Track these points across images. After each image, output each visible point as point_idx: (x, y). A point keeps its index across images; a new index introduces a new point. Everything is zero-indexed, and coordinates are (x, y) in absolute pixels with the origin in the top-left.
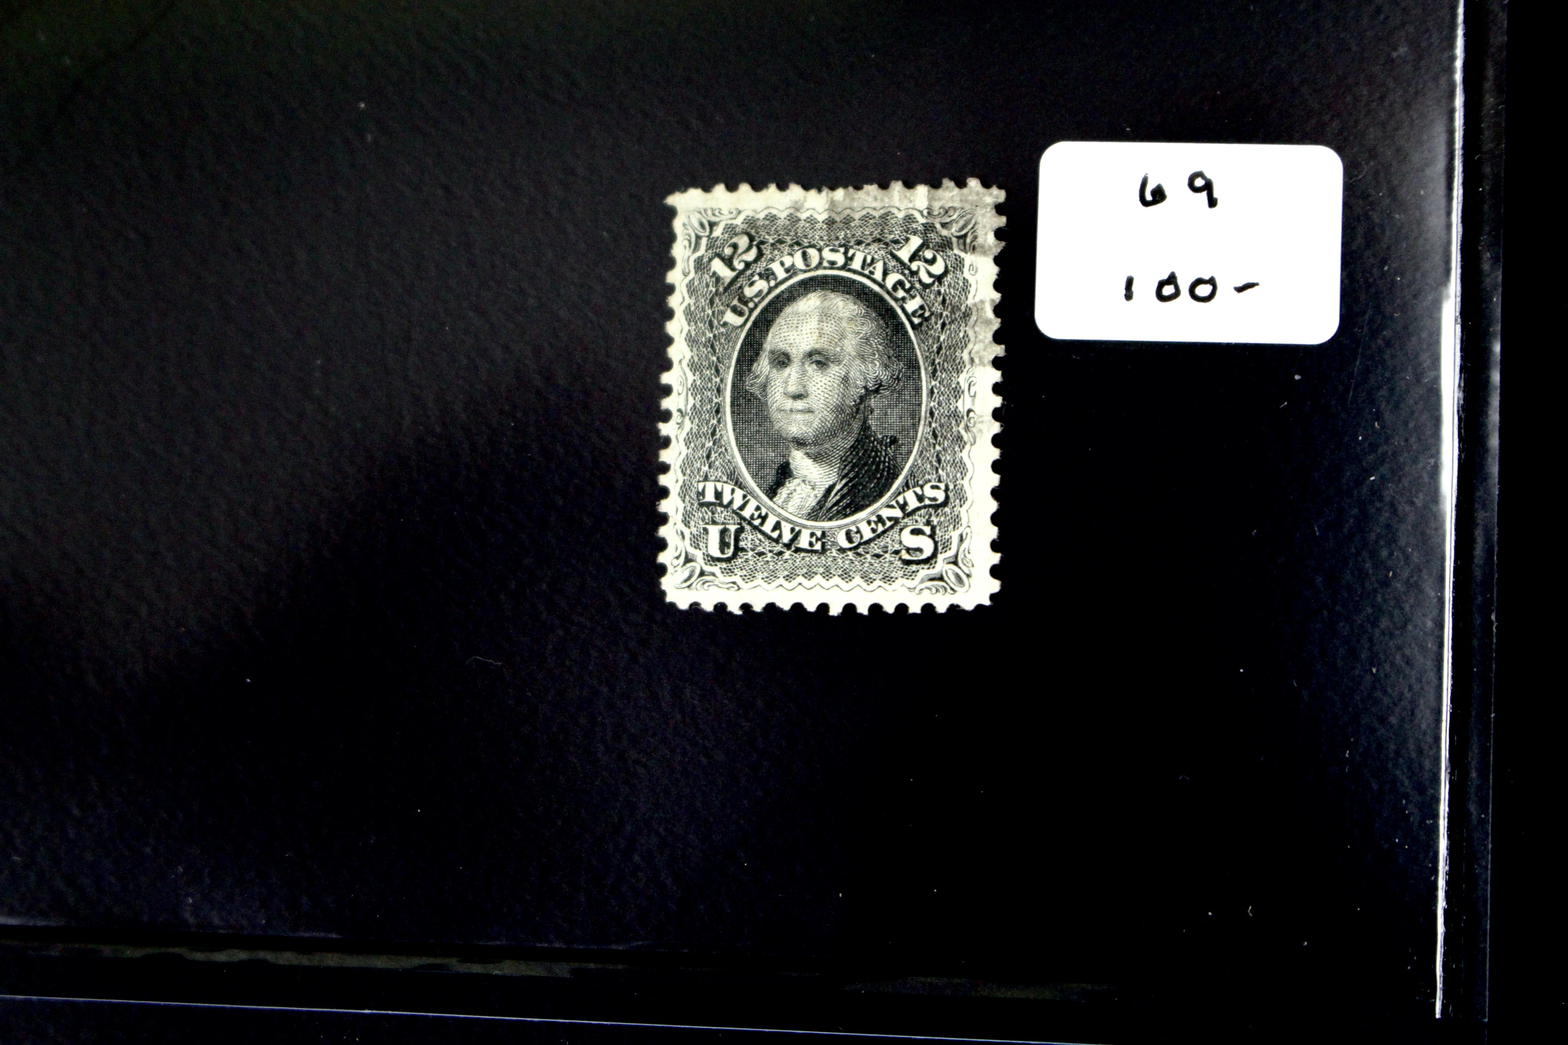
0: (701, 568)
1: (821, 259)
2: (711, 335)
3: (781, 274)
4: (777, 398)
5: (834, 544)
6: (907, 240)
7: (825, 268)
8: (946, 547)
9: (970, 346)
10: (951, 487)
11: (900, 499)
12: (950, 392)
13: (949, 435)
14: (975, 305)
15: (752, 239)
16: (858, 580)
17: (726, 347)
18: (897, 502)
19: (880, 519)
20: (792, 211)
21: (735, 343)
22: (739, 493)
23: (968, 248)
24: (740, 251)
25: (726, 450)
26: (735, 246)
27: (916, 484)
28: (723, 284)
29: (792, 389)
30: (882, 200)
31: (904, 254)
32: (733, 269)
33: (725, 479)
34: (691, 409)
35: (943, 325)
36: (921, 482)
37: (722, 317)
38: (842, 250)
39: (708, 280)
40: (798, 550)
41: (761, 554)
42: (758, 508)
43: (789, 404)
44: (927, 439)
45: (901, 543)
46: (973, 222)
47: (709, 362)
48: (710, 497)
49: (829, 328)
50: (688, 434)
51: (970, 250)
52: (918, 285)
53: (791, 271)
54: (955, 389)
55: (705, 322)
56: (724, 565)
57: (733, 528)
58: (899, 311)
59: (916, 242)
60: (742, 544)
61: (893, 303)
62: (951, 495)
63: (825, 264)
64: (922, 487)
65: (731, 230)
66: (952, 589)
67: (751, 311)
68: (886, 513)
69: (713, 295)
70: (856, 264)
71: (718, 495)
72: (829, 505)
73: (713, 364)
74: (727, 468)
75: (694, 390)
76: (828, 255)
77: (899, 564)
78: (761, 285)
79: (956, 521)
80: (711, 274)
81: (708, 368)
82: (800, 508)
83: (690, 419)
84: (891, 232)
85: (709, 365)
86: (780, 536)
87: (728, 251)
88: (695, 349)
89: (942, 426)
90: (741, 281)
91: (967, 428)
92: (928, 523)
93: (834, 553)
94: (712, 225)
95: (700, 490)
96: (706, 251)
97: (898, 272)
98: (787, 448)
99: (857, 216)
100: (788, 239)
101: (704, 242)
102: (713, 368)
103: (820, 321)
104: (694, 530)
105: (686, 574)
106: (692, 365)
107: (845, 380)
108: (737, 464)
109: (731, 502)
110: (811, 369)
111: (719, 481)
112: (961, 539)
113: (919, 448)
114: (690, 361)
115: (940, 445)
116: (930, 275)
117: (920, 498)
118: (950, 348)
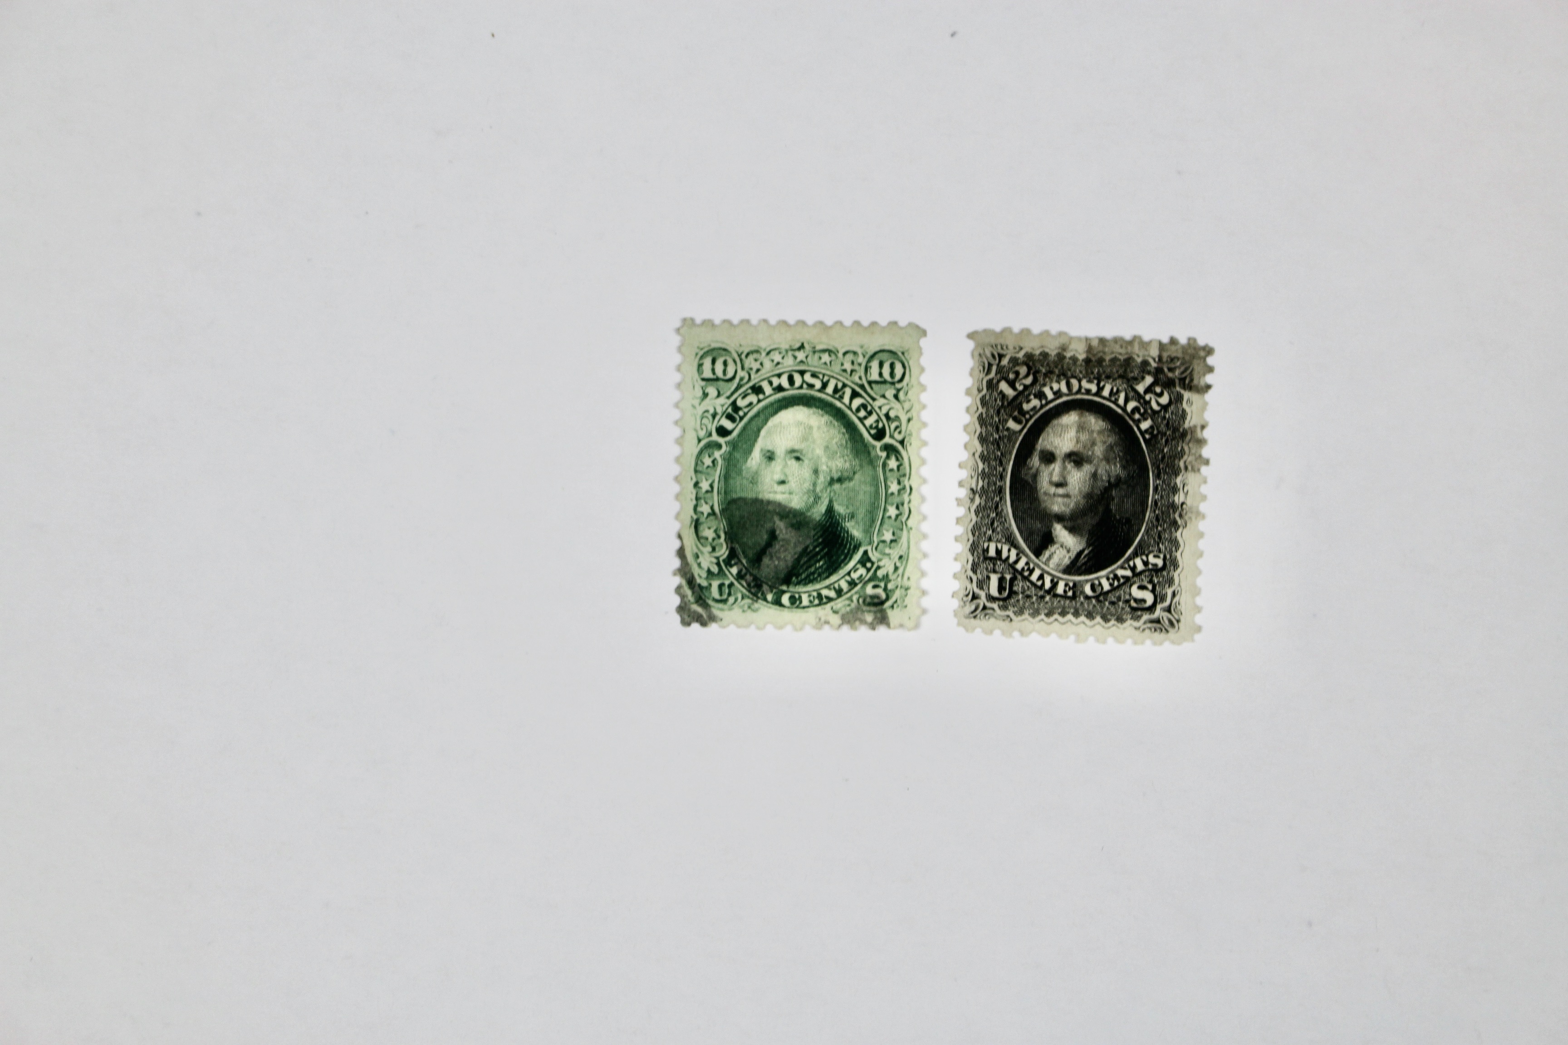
0: (984, 604)
1: (1080, 387)
2: (997, 437)
3: (1050, 396)
4: (1044, 484)
5: (1083, 592)
6: (1143, 378)
7: (1083, 394)
8: (1163, 599)
9: (1185, 457)
10: (1168, 557)
11: (1131, 563)
12: (1170, 489)
13: (1168, 520)
14: (1190, 428)
15: (1029, 368)
16: (1098, 619)
17: (1008, 446)
18: (1129, 566)
19: (1116, 577)
20: (1060, 351)
21: (1015, 443)
22: (1014, 552)
23: (1186, 386)
24: (1021, 376)
25: (1005, 520)
26: (1017, 373)
27: (1142, 554)
28: (1007, 399)
29: (1056, 478)
30: (1126, 348)
31: (1141, 388)
32: (1014, 388)
33: (1004, 540)
34: (981, 489)
35: (1167, 441)
36: (1146, 552)
37: (1006, 424)
38: (1096, 382)
39: (996, 396)
40: (1056, 596)
41: (1028, 597)
42: (1027, 564)
43: (1053, 490)
44: (1152, 522)
45: (1130, 594)
46: (1191, 368)
47: (995, 455)
48: (992, 553)
49: (1084, 437)
50: (977, 507)
51: (1188, 387)
52: (1149, 411)
53: (1058, 394)
54: (1173, 487)
55: (993, 427)
56: (1001, 603)
57: (1008, 577)
58: (1136, 429)
59: (1149, 380)
60: (1015, 588)
61: (1131, 423)
62: (1168, 563)
63: (1083, 391)
64: (1147, 556)
65: (1014, 361)
66: (1166, 629)
67: (1027, 421)
68: (1121, 573)
69: (1000, 408)
70: (1106, 393)
71: (999, 552)
72: (1079, 564)
73: (998, 457)
74: (1006, 533)
75: (983, 475)
76: (1085, 384)
77: (1128, 609)
78: (1035, 402)
79: (1171, 582)
80: (999, 391)
81: (994, 460)
82: (1058, 565)
83: (980, 496)
84: (1132, 372)
85: (995, 457)
86: (1043, 584)
87: (1012, 376)
88: (985, 446)
89: (1163, 513)
90: (1020, 398)
91: (1181, 516)
92: (1151, 581)
93: (1082, 599)
94: (1001, 356)
95: (985, 547)
96: (996, 374)
97: (1136, 400)
98: (1051, 522)
99: (1108, 358)
100: (1057, 371)
101: (994, 368)
102: (998, 461)
103: (1078, 432)
104: (980, 577)
105: (973, 607)
106: (982, 457)
107: (1094, 475)
108: (1013, 530)
109: (1008, 557)
110: (1070, 466)
111: (1000, 542)
112: (1174, 595)
113: (1146, 528)
114: (981, 454)
115: (1161, 526)
116: (1158, 404)
117: (1146, 563)
118: (1171, 457)
